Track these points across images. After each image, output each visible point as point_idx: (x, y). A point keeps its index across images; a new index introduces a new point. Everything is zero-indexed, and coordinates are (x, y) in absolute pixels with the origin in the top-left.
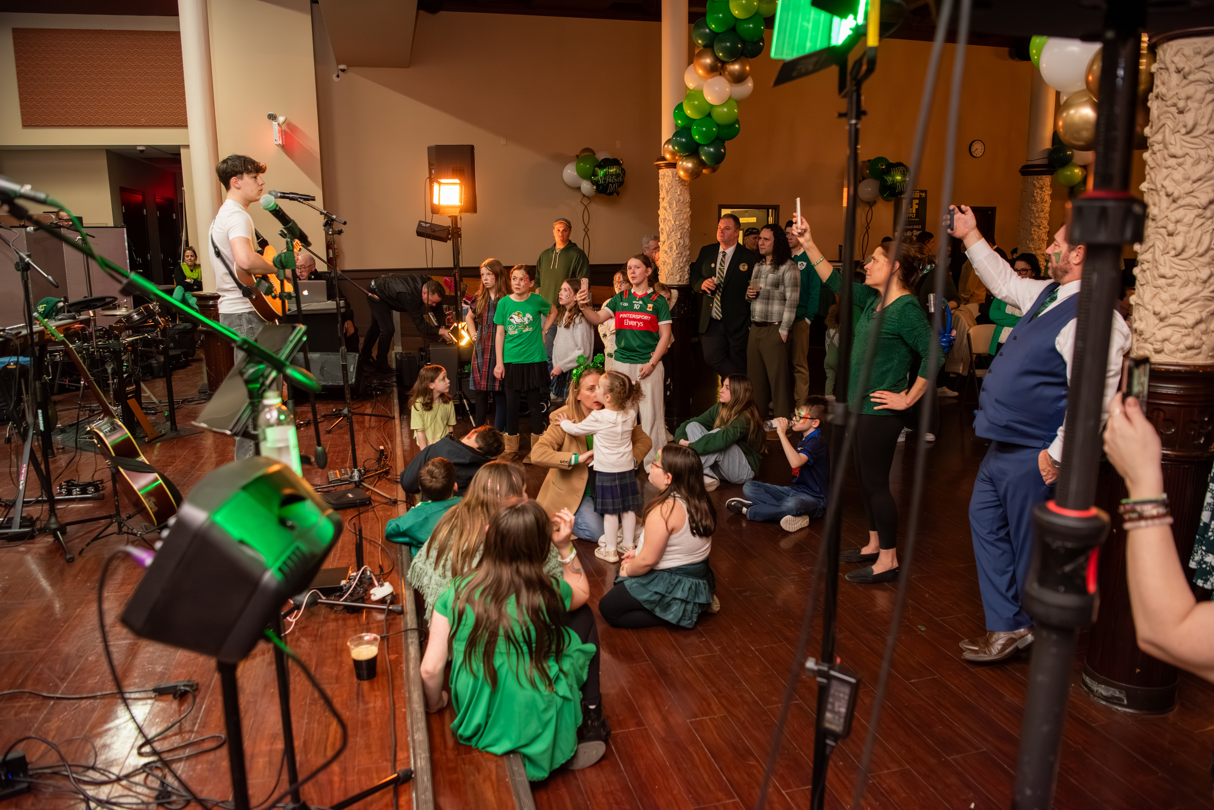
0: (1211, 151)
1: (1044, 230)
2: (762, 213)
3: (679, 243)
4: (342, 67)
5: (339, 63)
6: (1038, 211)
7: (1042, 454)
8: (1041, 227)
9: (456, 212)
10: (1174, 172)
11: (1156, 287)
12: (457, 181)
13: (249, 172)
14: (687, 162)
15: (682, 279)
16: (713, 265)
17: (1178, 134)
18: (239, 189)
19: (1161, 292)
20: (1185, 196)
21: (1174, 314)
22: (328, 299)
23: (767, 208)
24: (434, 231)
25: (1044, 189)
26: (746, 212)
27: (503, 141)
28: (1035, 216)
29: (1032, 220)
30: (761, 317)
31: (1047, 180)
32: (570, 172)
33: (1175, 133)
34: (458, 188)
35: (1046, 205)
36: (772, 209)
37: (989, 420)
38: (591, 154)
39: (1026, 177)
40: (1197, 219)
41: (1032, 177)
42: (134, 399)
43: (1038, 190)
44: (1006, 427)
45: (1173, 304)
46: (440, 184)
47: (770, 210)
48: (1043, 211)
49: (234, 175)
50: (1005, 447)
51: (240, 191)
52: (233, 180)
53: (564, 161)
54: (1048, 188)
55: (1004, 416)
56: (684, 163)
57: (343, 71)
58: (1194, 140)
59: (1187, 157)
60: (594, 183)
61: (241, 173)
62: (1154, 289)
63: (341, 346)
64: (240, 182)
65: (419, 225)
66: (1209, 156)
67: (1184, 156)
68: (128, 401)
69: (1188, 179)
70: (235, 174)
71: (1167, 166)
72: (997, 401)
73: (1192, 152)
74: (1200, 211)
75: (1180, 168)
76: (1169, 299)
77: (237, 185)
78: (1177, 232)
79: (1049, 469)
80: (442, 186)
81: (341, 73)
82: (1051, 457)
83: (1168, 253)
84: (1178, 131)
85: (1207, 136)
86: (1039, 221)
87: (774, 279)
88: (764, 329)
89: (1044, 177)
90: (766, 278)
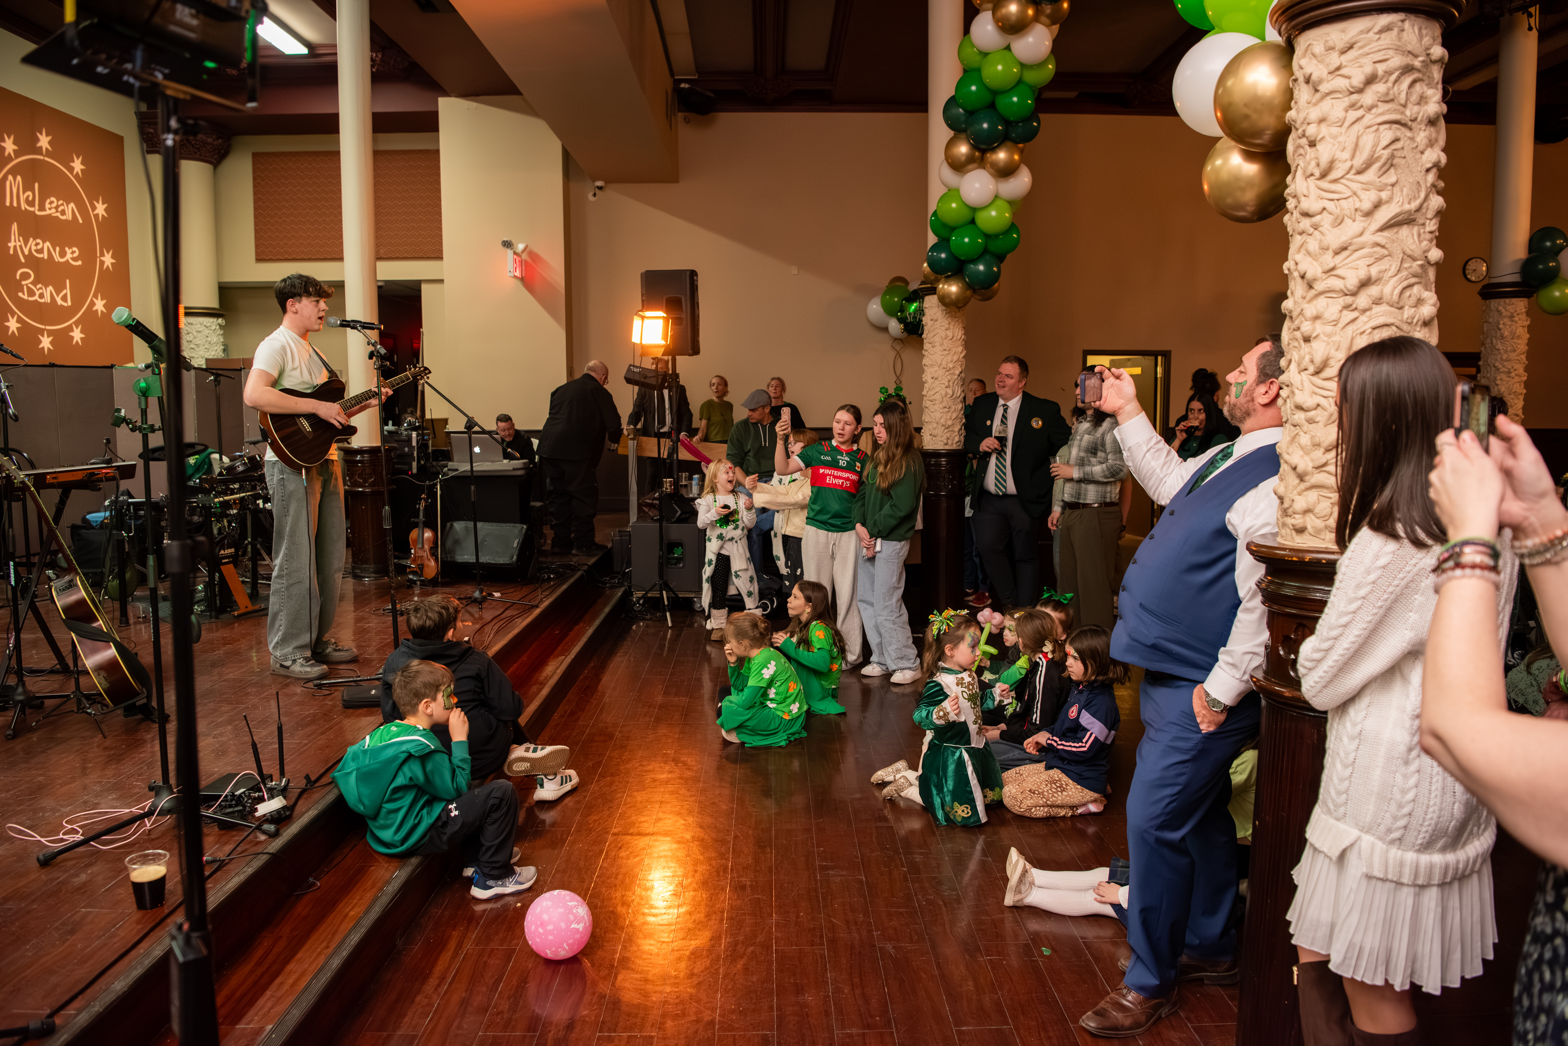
0: (1361, 201)
1: (1517, 379)
2: (1149, 360)
3: (946, 394)
4: (599, 183)
5: (594, 181)
6: (1506, 352)
7: (1197, 690)
8: (1513, 375)
9: (659, 353)
10: (1310, 240)
11: (1295, 426)
12: (661, 314)
13: (309, 294)
14: (950, 285)
15: (950, 442)
16: (989, 423)
17: (1312, 178)
18: (296, 313)
19: (1302, 433)
20: (1324, 276)
21: (1317, 468)
22: (505, 458)
23: (1155, 354)
24: (646, 377)
25: (1516, 319)
26: (1129, 360)
27: (794, 270)
28: (1502, 359)
29: (1497, 364)
30: (1072, 496)
31: (1520, 305)
32: (875, 308)
33: (1308, 177)
34: (661, 322)
35: (1520, 341)
36: (1162, 355)
37: (1130, 636)
38: (903, 284)
39: (1488, 302)
40: (1345, 312)
41: (1498, 300)
42: (231, 566)
43: (1506, 320)
44: (1154, 647)
45: (1316, 452)
46: (643, 318)
47: (1159, 358)
48: (1514, 351)
49: (292, 297)
50: (1157, 679)
51: (297, 316)
52: (289, 302)
53: (868, 293)
54: (1524, 317)
55: (1152, 632)
56: (946, 287)
57: (600, 188)
58: (1333, 187)
59: (1325, 213)
60: (901, 320)
61: (300, 295)
62: (1293, 428)
63: (384, 505)
64: (297, 306)
65: (629, 370)
66: (1356, 210)
67: (1321, 213)
68: (222, 567)
69: (1327, 249)
70: (293, 295)
71: (1300, 230)
72: (1141, 605)
73: (1330, 205)
74: (1349, 300)
75: (1316, 232)
76: (1309, 443)
77: (294, 309)
78: (1314, 335)
79: (1204, 712)
80: (646, 321)
81: (597, 191)
82: (1208, 694)
83: (1306, 369)
84: (1312, 175)
85: (1354, 177)
86: (1508, 365)
87: (1089, 442)
88: (1077, 512)
89: (1514, 300)
90: (1081, 440)
